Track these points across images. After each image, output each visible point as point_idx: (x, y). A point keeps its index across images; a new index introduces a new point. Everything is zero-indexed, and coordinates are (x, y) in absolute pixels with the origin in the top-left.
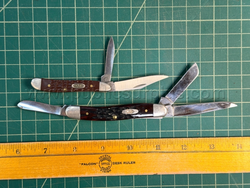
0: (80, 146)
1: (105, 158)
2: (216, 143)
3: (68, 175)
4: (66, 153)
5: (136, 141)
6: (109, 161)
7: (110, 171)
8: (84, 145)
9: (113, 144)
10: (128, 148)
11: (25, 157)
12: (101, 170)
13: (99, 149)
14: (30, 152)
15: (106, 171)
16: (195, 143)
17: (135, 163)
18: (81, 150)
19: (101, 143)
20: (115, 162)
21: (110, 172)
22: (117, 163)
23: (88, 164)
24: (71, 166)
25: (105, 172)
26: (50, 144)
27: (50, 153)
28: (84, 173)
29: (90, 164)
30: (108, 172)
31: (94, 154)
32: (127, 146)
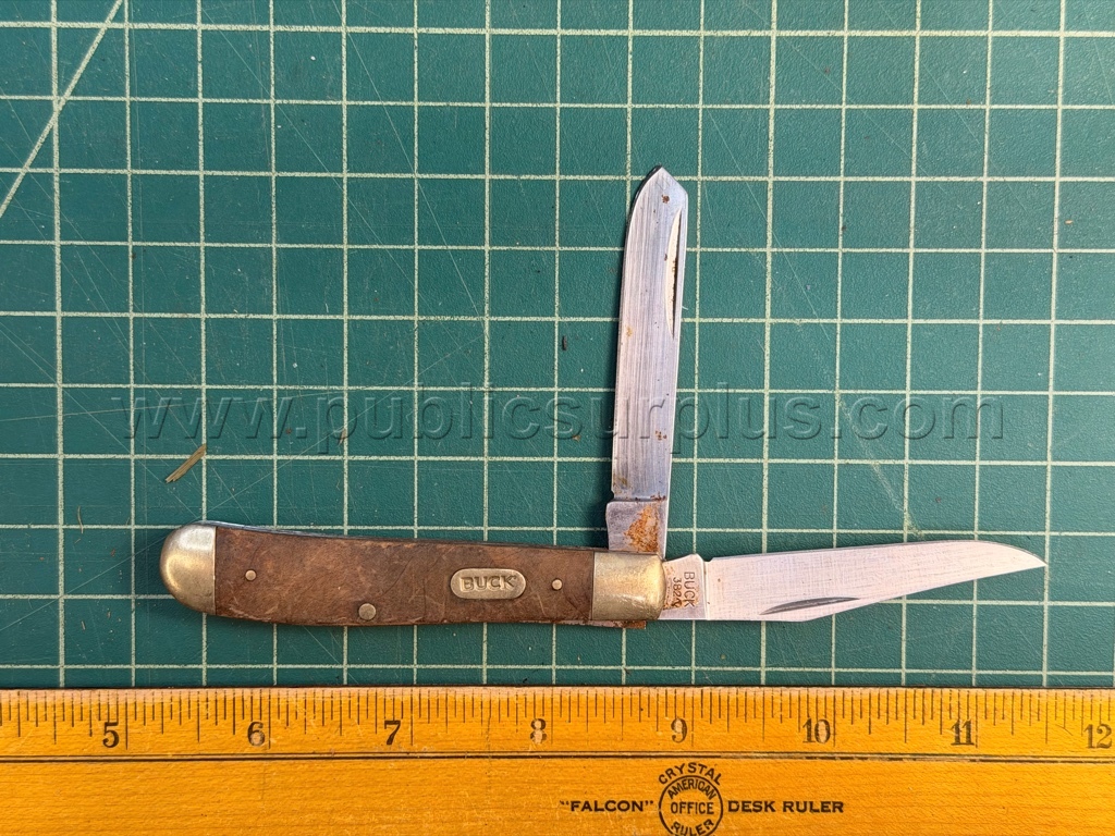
0: (565, 712)
1: (691, 779)
4: (496, 747)
5: (848, 697)
6: (711, 792)
8: (583, 711)
9: (733, 709)
10: (809, 730)
11: (292, 761)
13: (660, 733)
14: (317, 736)
17: (841, 811)
18: (565, 732)
19: (671, 704)
20: (740, 800)
22: (751, 807)
24: (518, 814)
26: (416, 698)
27: (416, 746)
29: (611, 806)
31: (633, 757)
32: (804, 722)
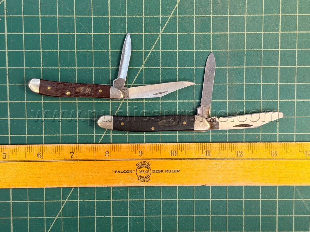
0: (113, 149)
1: (144, 165)
2: (279, 149)
3: (99, 184)
4: (97, 158)
5: (181, 145)
6: (148, 168)
7: (149, 180)
8: (118, 149)
9: (153, 148)
11: (48, 162)
12: (138, 179)
13: (136, 154)
14: (54, 156)
15: (144, 180)
16: (254, 148)
17: (179, 172)
18: (114, 155)
19: (139, 148)
20: (155, 170)
21: (149, 182)
22: (158, 171)
23: (123, 172)
24: (103, 174)
25: (143, 182)
26: (78, 147)
27: (78, 158)
28: (118, 182)
29: (125, 172)
30: (147, 181)
31: (130, 160)
32: (170, 151)
